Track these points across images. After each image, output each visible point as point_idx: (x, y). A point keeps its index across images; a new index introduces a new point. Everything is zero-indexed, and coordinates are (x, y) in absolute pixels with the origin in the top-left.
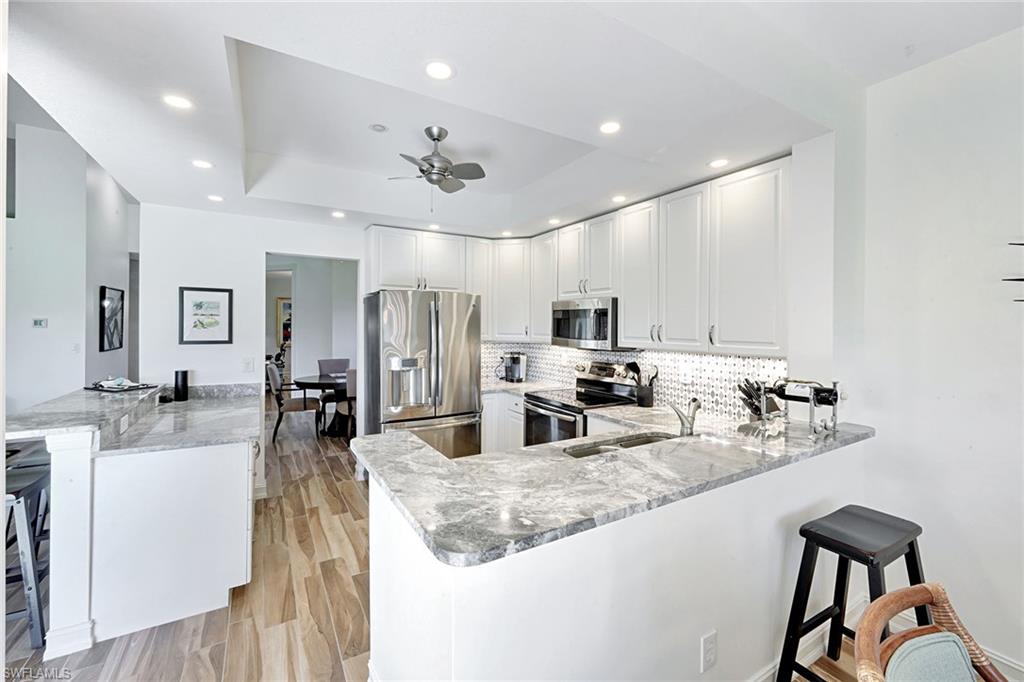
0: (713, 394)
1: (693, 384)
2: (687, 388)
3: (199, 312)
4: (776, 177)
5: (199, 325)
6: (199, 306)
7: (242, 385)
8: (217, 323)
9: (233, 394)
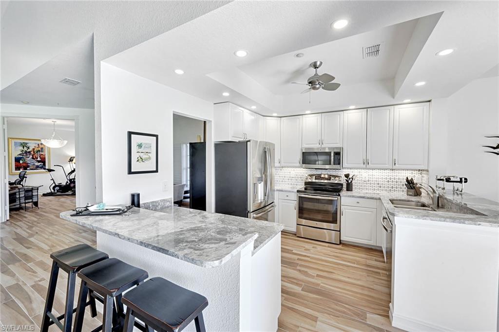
0: (378, 184)
1: (369, 181)
2: (366, 182)
3: (140, 150)
4: (423, 108)
5: (140, 160)
6: (140, 146)
7: (164, 200)
8: (150, 158)
9: (159, 207)
